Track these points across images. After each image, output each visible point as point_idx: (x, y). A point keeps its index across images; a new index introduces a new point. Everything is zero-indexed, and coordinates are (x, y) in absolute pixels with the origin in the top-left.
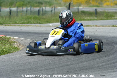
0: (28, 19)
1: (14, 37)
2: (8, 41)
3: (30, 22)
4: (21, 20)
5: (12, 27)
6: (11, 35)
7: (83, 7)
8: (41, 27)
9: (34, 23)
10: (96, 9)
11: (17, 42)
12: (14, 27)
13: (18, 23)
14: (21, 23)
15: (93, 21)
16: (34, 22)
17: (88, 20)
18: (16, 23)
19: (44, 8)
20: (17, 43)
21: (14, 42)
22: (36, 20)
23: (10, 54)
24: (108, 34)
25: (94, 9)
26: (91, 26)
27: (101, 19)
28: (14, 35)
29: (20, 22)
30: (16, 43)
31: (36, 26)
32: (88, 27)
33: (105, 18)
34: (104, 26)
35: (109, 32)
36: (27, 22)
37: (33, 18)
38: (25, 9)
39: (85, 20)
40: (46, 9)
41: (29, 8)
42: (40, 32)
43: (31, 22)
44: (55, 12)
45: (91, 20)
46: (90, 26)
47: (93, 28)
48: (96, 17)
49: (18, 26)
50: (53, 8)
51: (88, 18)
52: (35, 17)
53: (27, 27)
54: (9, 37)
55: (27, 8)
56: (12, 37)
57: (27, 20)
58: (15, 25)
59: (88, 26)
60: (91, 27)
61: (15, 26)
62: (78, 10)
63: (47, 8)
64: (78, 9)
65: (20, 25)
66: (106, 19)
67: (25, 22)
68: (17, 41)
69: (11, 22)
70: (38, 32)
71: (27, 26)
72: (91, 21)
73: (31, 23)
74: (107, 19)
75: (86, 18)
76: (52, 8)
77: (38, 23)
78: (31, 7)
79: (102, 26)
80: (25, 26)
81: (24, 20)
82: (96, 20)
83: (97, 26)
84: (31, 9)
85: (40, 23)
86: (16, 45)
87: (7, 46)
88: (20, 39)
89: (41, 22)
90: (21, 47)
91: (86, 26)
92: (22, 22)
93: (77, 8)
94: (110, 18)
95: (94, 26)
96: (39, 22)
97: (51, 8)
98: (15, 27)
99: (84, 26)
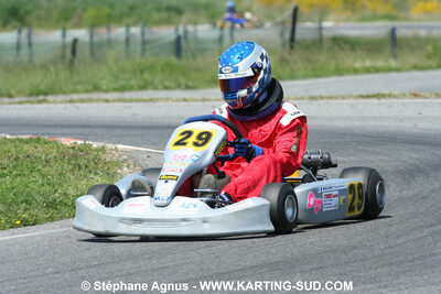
0: (142, 72)
1: (120, 146)
2: (97, 160)
3: (151, 83)
4: (116, 77)
5: (94, 105)
7: (338, 21)
9: (167, 88)
11: (130, 162)
12: (103, 104)
16: (167, 84)
17: (368, 71)
19: (191, 28)
20: (132, 166)
21: (119, 164)
22: (170, 74)
26: (396, 97)
27: (416, 68)
28: (114, 136)
29: (114, 85)
30: (128, 167)
31: (185, 100)
32: (382, 101)
33: (429, 62)
36: (142, 84)
37: (159, 67)
38: (119, 32)
39: (356, 71)
40: (196, 31)
41: (136, 30)
43: (156, 81)
45: (377, 70)
46: (390, 96)
47: (403, 105)
48: (395, 57)
49: (120, 100)
51: (368, 63)
52: (167, 65)
53: (151, 103)
54: (101, 144)
55: (128, 30)
56: (109, 146)
57: (138, 75)
59: (384, 96)
60: (394, 100)
61: (107, 101)
62: (321, 35)
63: (199, 27)
66: (434, 64)
67: (133, 83)
68: (132, 160)
71: (151, 100)
73: (155, 88)
74: (440, 67)
75: (358, 65)
76: (222, 28)
78: (144, 27)
79: (438, 95)
80: (145, 101)
81: (127, 76)
82: (397, 70)
83: (415, 95)
84: (143, 33)
86: (127, 174)
87: (97, 178)
88: (143, 152)
89: (190, 84)
91: (373, 96)
92: (121, 83)
95: (404, 95)
96: (183, 81)
98: (108, 104)
99: (368, 97)
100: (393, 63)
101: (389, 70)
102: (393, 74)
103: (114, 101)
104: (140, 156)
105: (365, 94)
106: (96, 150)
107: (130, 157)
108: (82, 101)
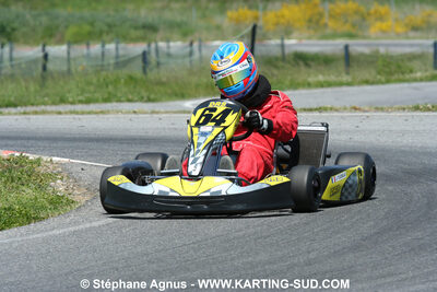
0: (107, 86)
1: (55, 159)
2: (30, 173)
4: (83, 91)
5: (47, 117)
6: (43, 150)
7: (300, 39)
8: (155, 115)
10: (347, 47)
12: (55, 116)
13: (70, 100)
14: (81, 102)
15: (337, 89)
17: (321, 85)
18: (63, 101)
19: (162, 44)
20: (65, 178)
21: (53, 176)
22: (135, 87)
23: (39, 225)
24: (399, 139)
25: (342, 47)
26: (337, 110)
27: (367, 82)
28: (55, 148)
29: (80, 98)
30: (61, 179)
31: (135, 112)
32: (324, 114)
33: (379, 77)
34: (382, 109)
35: (404, 133)
36: (106, 96)
37: (122, 81)
38: (96, 48)
39: (309, 85)
40: (169, 47)
41: (111, 47)
42: (150, 134)
43: (119, 95)
44: (201, 58)
45: (329, 85)
46: (331, 109)
47: (342, 117)
48: (348, 73)
49: (71, 112)
50: (196, 45)
51: (321, 78)
52: (131, 78)
53: (101, 116)
54: (37, 157)
55: (103, 46)
56: (45, 158)
57: (104, 88)
58: (61, 108)
59: (325, 109)
60: (336, 114)
61: (60, 113)
62: (283, 51)
63: (172, 44)
64: (283, 46)
65: (79, 107)
66: (383, 79)
67: (96, 95)
68: (66, 173)
69: (46, 99)
70: (142, 134)
71: (102, 112)
72: (329, 90)
73: (119, 101)
74: (388, 82)
75: (311, 80)
76: (191, 44)
77: (141, 99)
78: (118, 43)
79: (377, 109)
80: (96, 113)
81: (92, 89)
82: (349, 84)
83: (355, 109)
84: (117, 49)
85: (149, 100)
86: (60, 186)
87: (28, 191)
88: (77, 165)
89: (152, 96)
90: (80, 197)
91: (316, 109)
92: (88, 95)
93: (278, 41)
94: (396, 76)
95: (345, 109)
97: (187, 43)
98: (60, 116)
99: (311, 110)
100: (345, 78)
101: (341, 84)
102: (345, 89)
103: (66, 113)
104: (75, 169)
105: (308, 107)
106: (31, 162)
107: (65, 170)
108: (36, 113)
